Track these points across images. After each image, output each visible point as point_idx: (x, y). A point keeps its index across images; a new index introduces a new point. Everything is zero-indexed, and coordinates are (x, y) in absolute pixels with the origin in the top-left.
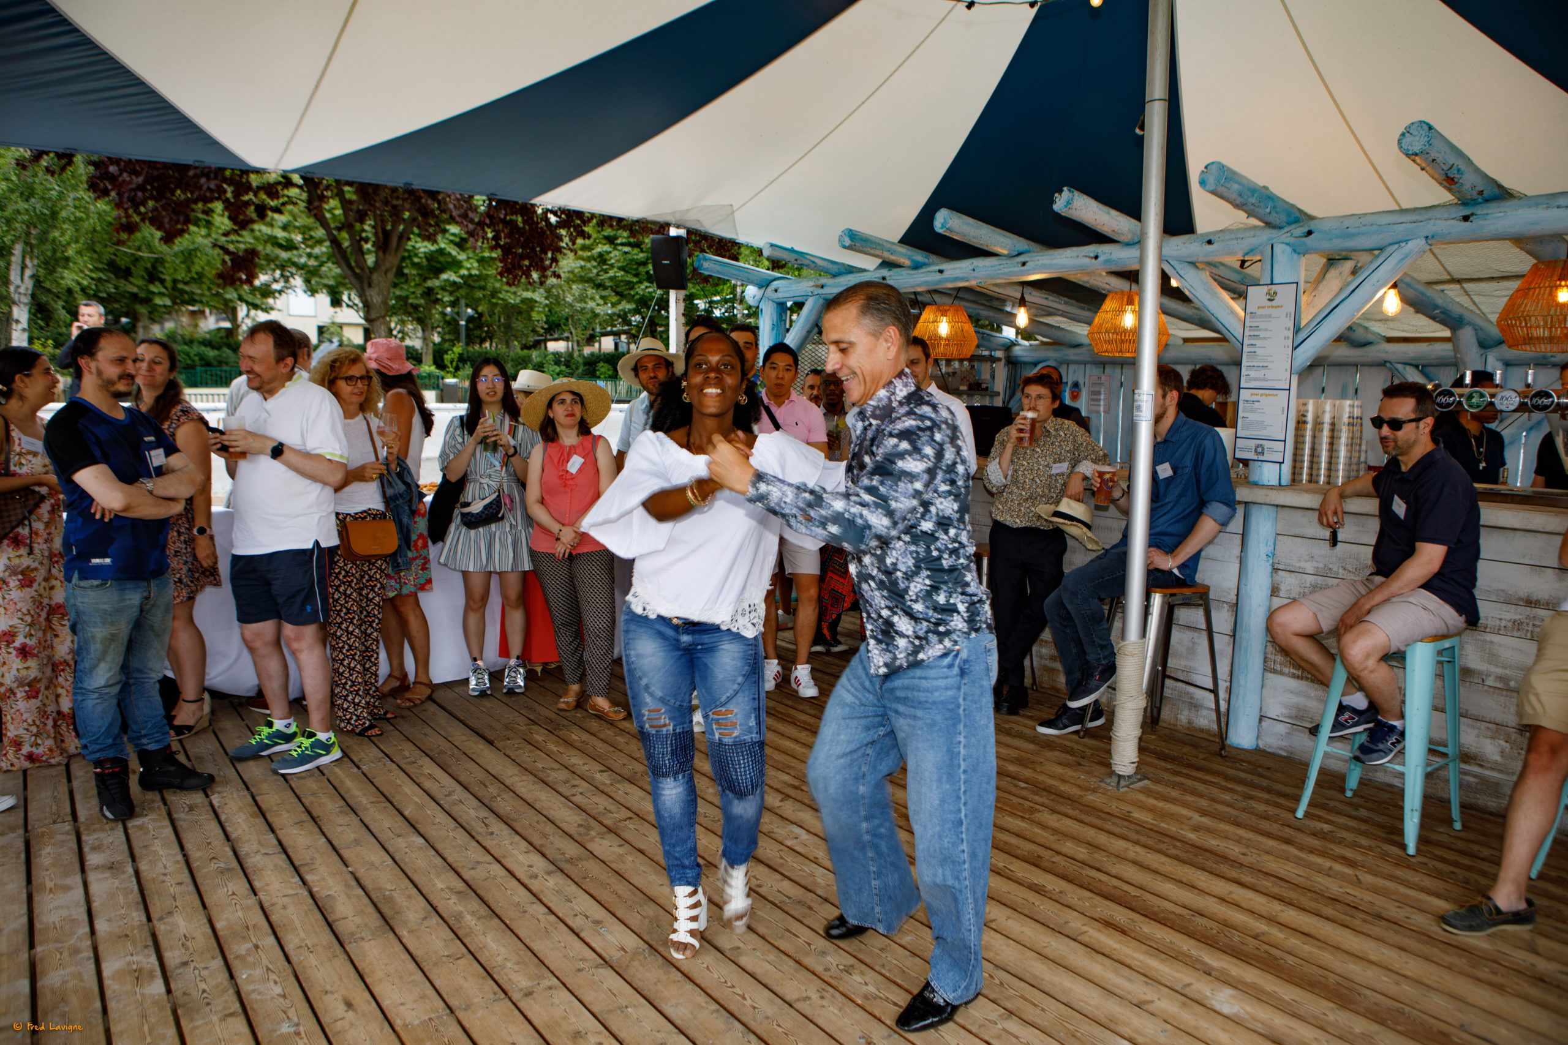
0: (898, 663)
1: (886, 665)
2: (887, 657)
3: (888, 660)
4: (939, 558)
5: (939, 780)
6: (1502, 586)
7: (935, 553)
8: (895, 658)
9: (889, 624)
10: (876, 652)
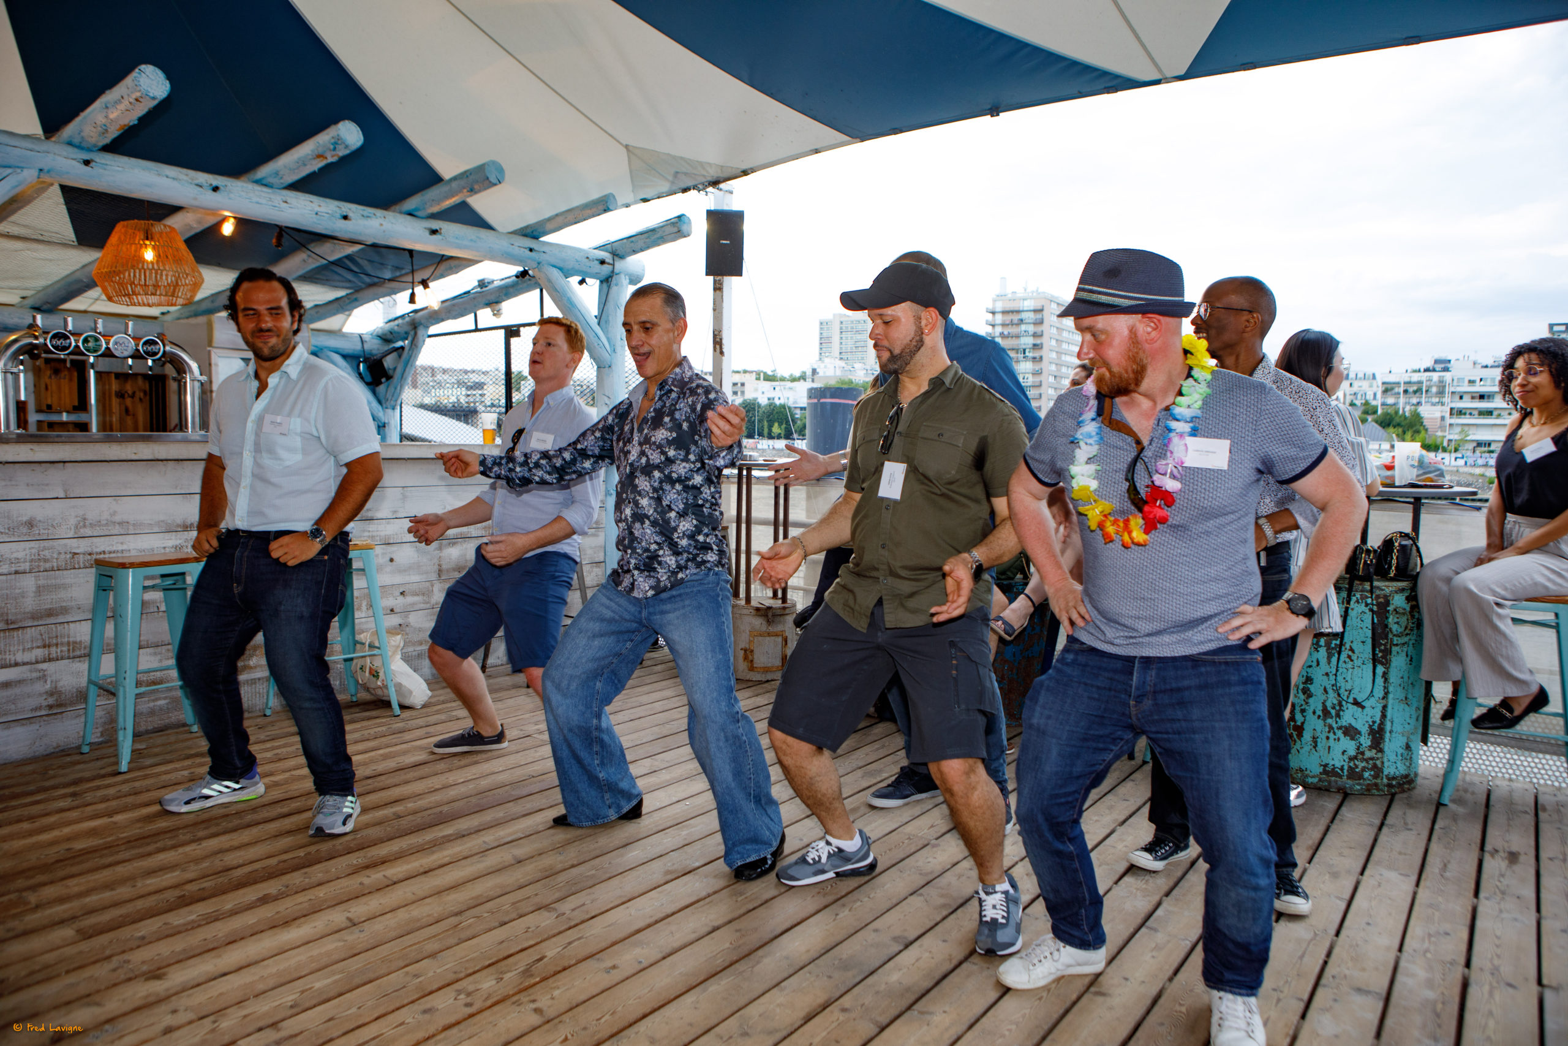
0: (662, 584)
1: (651, 588)
2: (652, 582)
3: (654, 584)
4: (702, 506)
5: (713, 651)
6: (162, 518)
7: (700, 502)
8: (659, 581)
9: (654, 557)
10: (641, 579)
